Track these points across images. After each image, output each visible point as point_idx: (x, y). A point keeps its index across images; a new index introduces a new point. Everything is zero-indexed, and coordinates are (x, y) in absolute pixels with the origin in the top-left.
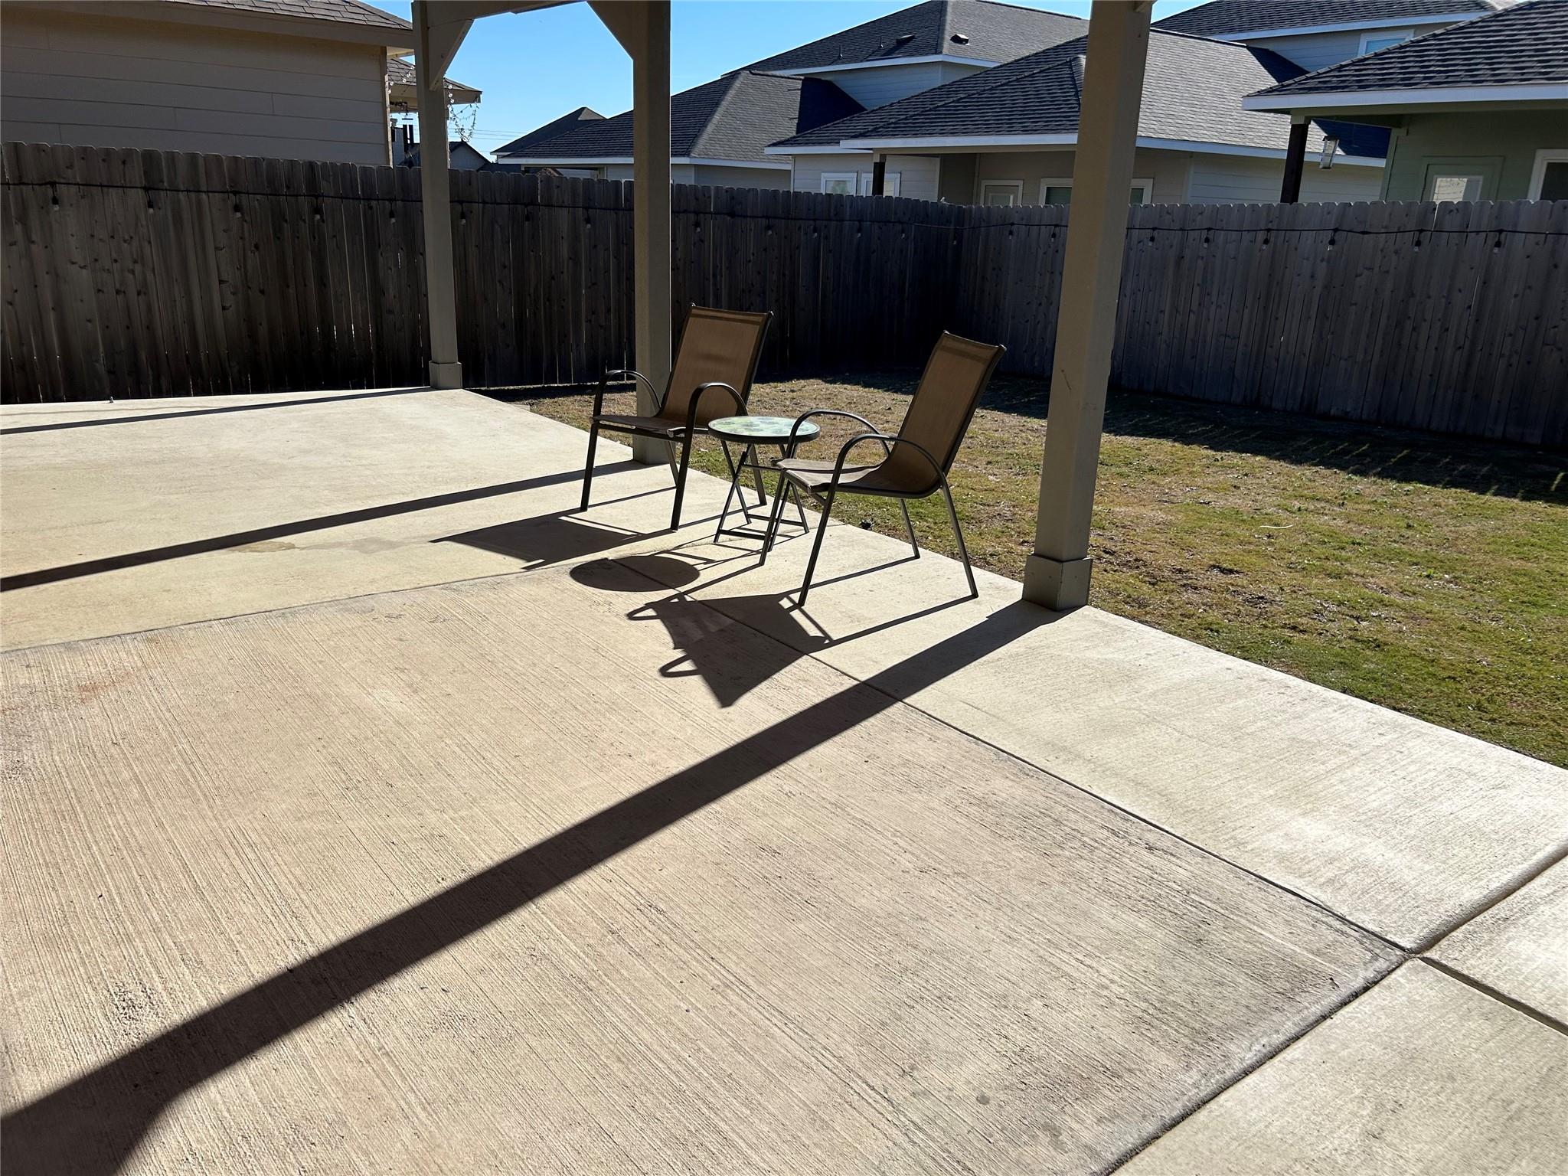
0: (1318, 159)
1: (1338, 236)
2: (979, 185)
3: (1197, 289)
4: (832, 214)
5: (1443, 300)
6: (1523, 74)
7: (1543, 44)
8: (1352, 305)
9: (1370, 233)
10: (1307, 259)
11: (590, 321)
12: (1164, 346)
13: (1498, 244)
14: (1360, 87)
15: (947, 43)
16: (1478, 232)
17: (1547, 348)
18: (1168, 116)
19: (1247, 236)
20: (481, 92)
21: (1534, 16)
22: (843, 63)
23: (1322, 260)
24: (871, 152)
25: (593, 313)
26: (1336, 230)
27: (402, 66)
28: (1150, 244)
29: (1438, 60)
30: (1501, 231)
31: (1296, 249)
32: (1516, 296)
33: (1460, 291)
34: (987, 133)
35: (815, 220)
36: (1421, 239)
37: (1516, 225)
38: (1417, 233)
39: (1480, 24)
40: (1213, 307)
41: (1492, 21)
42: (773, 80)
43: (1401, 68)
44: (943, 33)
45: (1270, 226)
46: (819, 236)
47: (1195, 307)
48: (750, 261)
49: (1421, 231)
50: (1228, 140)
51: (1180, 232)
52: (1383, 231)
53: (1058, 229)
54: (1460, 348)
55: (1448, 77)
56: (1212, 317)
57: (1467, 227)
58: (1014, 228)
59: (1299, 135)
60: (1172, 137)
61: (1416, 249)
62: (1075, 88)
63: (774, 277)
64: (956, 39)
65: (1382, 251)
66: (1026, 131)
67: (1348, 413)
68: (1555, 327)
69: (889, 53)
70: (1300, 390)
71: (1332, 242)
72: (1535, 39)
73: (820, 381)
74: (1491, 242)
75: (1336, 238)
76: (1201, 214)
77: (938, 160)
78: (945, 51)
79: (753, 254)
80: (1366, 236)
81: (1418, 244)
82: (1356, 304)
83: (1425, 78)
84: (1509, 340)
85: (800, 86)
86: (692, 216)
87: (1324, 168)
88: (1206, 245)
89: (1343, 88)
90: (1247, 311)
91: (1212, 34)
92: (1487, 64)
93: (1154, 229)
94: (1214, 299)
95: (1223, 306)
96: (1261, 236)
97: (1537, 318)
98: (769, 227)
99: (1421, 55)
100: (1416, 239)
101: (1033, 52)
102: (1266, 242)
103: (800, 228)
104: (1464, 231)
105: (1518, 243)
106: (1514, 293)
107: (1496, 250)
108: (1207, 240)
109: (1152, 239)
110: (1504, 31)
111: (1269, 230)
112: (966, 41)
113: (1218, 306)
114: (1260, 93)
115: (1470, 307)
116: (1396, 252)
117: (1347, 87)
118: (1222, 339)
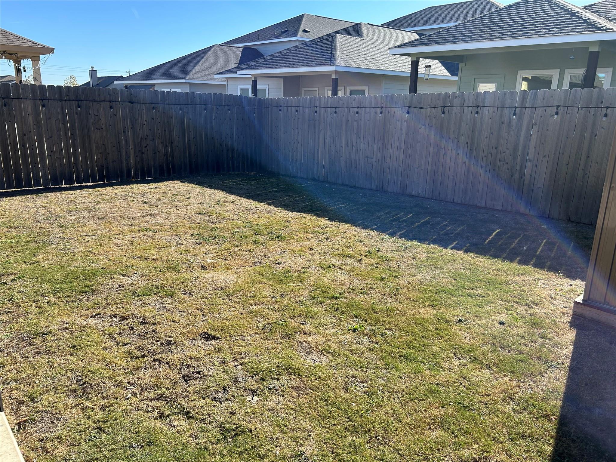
0: (423, 76)
1: (411, 110)
2: (301, 90)
3: (355, 135)
4: (189, 102)
5: (456, 140)
6: (502, 35)
7: (513, 22)
8: (418, 142)
9: (423, 108)
10: (399, 121)
11: (51, 156)
12: (343, 162)
13: (477, 113)
14: (436, 43)
15: (300, 32)
16: (468, 107)
17: (501, 163)
18: (372, 59)
19: (373, 110)
20: (54, 49)
21: (511, 11)
22: (260, 41)
23: (405, 121)
24: (250, 76)
25: (52, 152)
26: (409, 107)
27: (15, 37)
28: (335, 115)
29: (469, 31)
30: (478, 106)
31: (394, 116)
32: (486, 138)
33: (463, 135)
34: (293, 67)
35: (180, 105)
36: (445, 111)
37: (484, 103)
38: (443, 108)
39: (489, 15)
40: (362, 144)
41: (493, 14)
42: (229, 48)
43: (454, 35)
44: (299, 28)
45: (382, 105)
46: (183, 112)
47: (354, 144)
48: (144, 124)
49: (445, 107)
50: (398, 69)
51: (346, 109)
52: (429, 107)
53: (298, 108)
54: (464, 163)
55: (472, 38)
56: (361, 149)
57: (464, 104)
58: (281, 108)
59: (415, 65)
60: (372, 68)
61: (443, 115)
62: (332, 47)
63: (159, 132)
64: (305, 31)
65: (429, 116)
66: (308, 66)
67: (420, 193)
68: (504, 153)
69: (277, 37)
70: (399, 183)
71: (408, 113)
72: (510, 20)
73: (179, 182)
74: (474, 112)
75: (409, 111)
76: (354, 100)
77: (282, 80)
78: (298, 36)
79: (146, 121)
80: (422, 110)
81: (444, 113)
82: (420, 142)
83: (462, 39)
84: (485, 158)
85: (241, 51)
86: (108, 104)
87: (425, 80)
88: (357, 115)
89: (429, 44)
90: (375, 146)
91: (404, 28)
92: (488, 31)
93: (336, 108)
94: (362, 140)
95: (366, 143)
96: (379, 110)
97: (496, 148)
98: (153, 108)
99: (463, 29)
100: (442, 111)
101: (325, 34)
102: (381, 113)
103: (171, 108)
104: (462, 107)
105: (486, 112)
106: (485, 136)
107: (476, 115)
108: (357, 113)
109: (336, 112)
110: (497, 17)
111: (382, 107)
112: (309, 32)
113: (364, 144)
114: (396, 47)
115: (467, 143)
116: (435, 117)
117: (431, 43)
118: (366, 159)
